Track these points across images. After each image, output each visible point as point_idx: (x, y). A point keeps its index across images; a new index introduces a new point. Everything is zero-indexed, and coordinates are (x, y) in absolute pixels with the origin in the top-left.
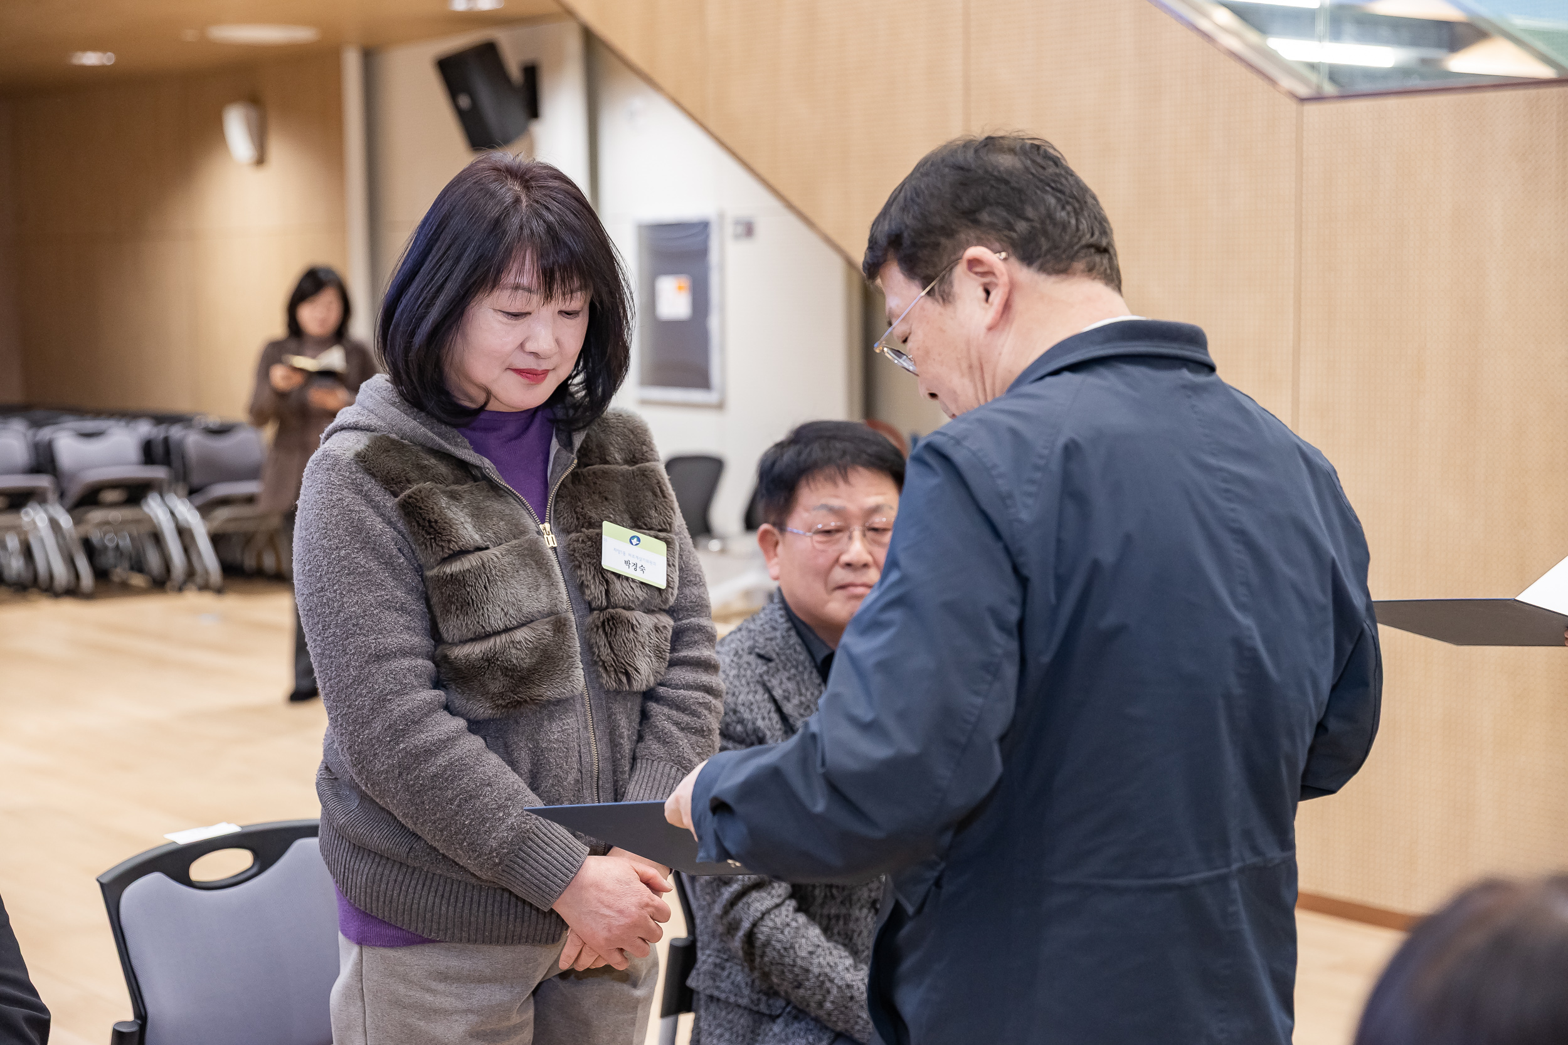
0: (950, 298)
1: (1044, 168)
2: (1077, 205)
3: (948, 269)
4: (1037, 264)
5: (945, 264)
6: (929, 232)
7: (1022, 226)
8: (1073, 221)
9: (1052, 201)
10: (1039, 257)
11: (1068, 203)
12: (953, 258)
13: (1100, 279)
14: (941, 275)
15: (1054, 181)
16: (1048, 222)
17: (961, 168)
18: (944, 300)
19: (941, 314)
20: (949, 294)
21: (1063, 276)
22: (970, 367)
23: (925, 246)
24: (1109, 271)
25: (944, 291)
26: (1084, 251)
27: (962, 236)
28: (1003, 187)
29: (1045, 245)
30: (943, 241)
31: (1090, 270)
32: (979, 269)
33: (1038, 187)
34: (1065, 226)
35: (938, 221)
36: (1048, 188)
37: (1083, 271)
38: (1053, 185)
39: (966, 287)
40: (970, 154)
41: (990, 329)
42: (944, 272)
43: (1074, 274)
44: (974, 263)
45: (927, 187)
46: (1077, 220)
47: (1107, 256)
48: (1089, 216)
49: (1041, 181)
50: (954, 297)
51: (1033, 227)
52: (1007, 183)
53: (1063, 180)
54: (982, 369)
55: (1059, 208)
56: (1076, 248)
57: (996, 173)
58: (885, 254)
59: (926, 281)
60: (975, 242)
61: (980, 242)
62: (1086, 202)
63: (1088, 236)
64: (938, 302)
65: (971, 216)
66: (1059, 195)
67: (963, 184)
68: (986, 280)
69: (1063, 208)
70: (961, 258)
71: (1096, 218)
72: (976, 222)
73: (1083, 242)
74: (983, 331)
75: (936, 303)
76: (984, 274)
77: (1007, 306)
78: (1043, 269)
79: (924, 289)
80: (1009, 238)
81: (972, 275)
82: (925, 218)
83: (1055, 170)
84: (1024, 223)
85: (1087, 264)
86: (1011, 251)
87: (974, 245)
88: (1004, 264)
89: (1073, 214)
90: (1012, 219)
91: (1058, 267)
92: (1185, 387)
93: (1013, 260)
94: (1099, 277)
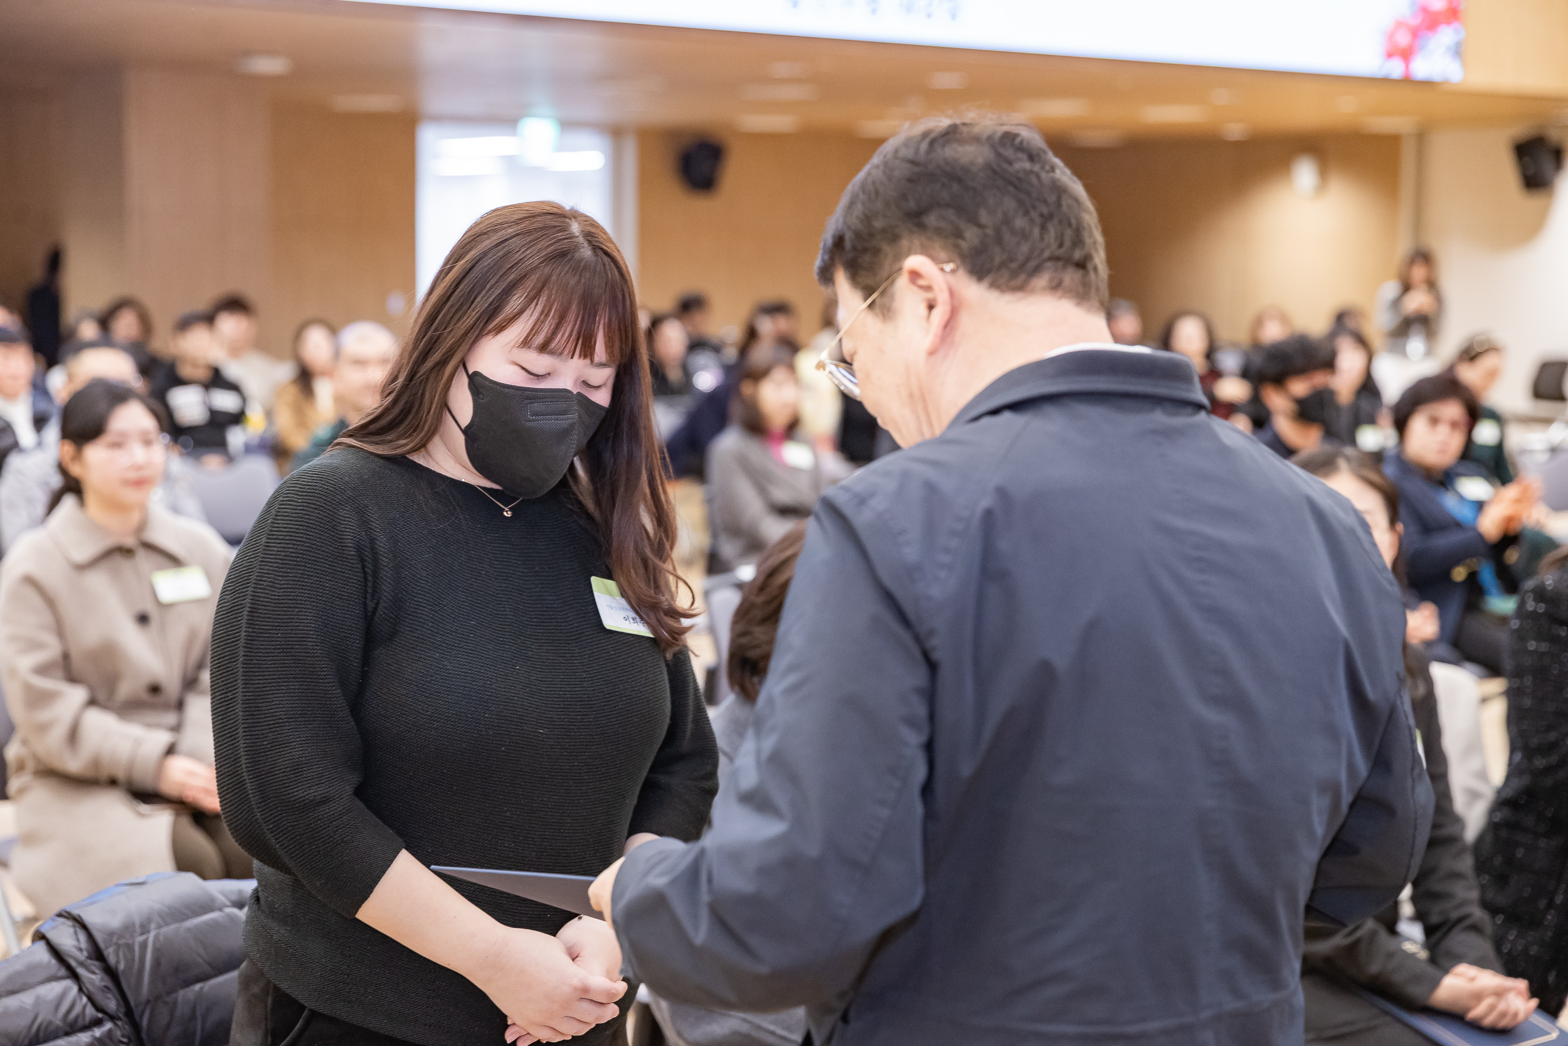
0: (891, 312)
1: (1010, 163)
2: (1045, 210)
3: (890, 279)
4: (989, 278)
5: (884, 273)
6: (872, 235)
7: (971, 235)
8: (1037, 231)
10: (989, 271)
11: (1034, 207)
12: (896, 267)
14: (881, 289)
15: (1020, 180)
16: (1004, 229)
17: (912, 162)
18: (883, 315)
19: (881, 331)
20: (889, 308)
21: (1019, 295)
22: (911, 396)
23: (865, 250)
24: (1080, 289)
25: (884, 305)
26: (1049, 264)
27: (905, 243)
28: (955, 187)
29: (998, 257)
30: (886, 247)
31: (1056, 287)
32: (921, 282)
34: (1024, 235)
35: (878, 224)
36: (1011, 188)
37: (1044, 289)
38: (1018, 184)
39: (908, 301)
40: (924, 146)
41: (932, 353)
42: (886, 284)
43: (1033, 291)
44: (915, 275)
45: (874, 183)
46: (1043, 228)
47: (1082, 270)
48: (1060, 223)
49: (1003, 178)
50: (894, 312)
51: (986, 235)
52: (960, 181)
53: (1033, 179)
54: (924, 400)
55: (1020, 213)
56: (1038, 260)
57: (949, 169)
58: (833, 260)
59: (868, 291)
60: (919, 250)
61: (925, 251)
62: (1059, 206)
64: (879, 316)
65: (916, 218)
66: (1023, 197)
67: (910, 180)
68: (929, 295)
69: (1026, 213)
70: (900, 269)
71: (1070, 225)
72: (921, 227)
74: (922, 356)
75: (877, 319)
76: (928, 288)
77: (949, 325)
78: (994, 285)
79: (866, 299)
80: (956, 246)
81: (915, 289)
82: (867, 218)
83: (1027, 165)
84: (976, 230)
85: (1051, 281)
86: (958, 261)
87: (916, 253)
88: (950, 278)
89: (1038, 220)
90: (963, 225)
91: (1013, 283)
92: (1154, 432)
93: (961, 273)
94: (1068, 295)
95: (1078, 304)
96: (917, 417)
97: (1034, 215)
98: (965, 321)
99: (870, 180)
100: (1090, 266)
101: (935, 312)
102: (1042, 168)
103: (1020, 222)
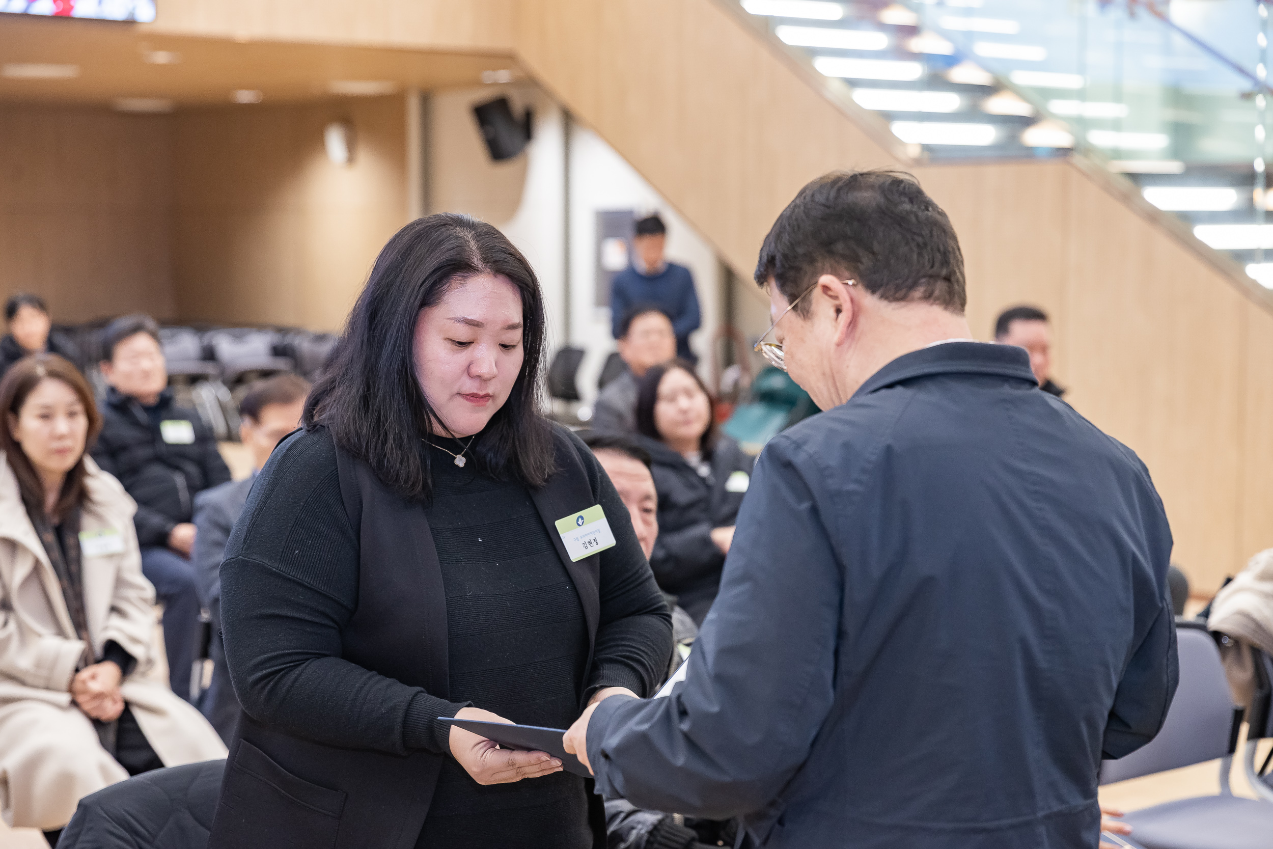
0: (809, 314)
1: (896, 205)
2: (920, 240)
3: (809, 290)
4: (880, 292)
5: (804, 285)
6: (795, 257)
7: (868, 258)
8: (915, 256)
9: (899, 238)
10: (880, 286)
11: (913, 240)
12: (813, 282)
13: (937, 304)
14: (803, 296)
15: (903, 219)
16: (891, 255)
17: (824, 205)
18: (804, 315)
19: (802, 327)
20: (808, 312)
21: (903, 303)
22: (824, 374)
23: (791, 268)
24: (947, 297)
25: (805, 309)
26: (923, 280)
27: (819, 265)
28: (856, 224)
29: (886, 276)
30: (806, 267)
31: (928, 297)
32: (830, 293)
34: (906, 258)
35: (800, 250)
37: (920, 298)
38: (902, 222)
39: (822, 306)
40: (832, 193)
41: (839, 345)
42: (805, 293)
43: (912, 300)
44: (826, 289)
45: (797, 220)
46: (920, 255)
47: (948, 282)
48: (932, 249)
49: (890, 218)
50: (812, 314)
51: (878, 260)
52: (859, 220)
54: (833, 378)
55: (902, 245)
56: (916, 277)
58: (768, 270)
59: (792, 298)
60: (829, 270)
61: (833, 272)
63: (928, 267)
64: (800, 316)
65: (827, 246)
67: (823, 219)
68: (837, 303)
69: (907, 243)
70: (816, 283)
71: (939, 250)
72: (831, 253)
73: (923, 273)
74: (833, 347)
75: (799, 318)
76: (835, 298)
77: (853, 323)
78: (884, 297)
79: (791, 304)
80: (856, 269)
81: (827, 298)
82: (793, 245)
83: (907, 206)
84: (871, 256)
85: (926, 291)
86: (858, 279)
87: (827, 273)
88: (852, 290)
89: (915, 249)
90: (861, 252)
91: (897, 295)
92: (1004, 401)
93: (860, 287)
94: (937, 302)
95: (946, 308)
96: (829, 390)
97: (913, 245)
98: (862, 321)
99: (796, 217)
100: (953, 279)
101: (841, 315)
102: (919, 208)
103: (903, 250)
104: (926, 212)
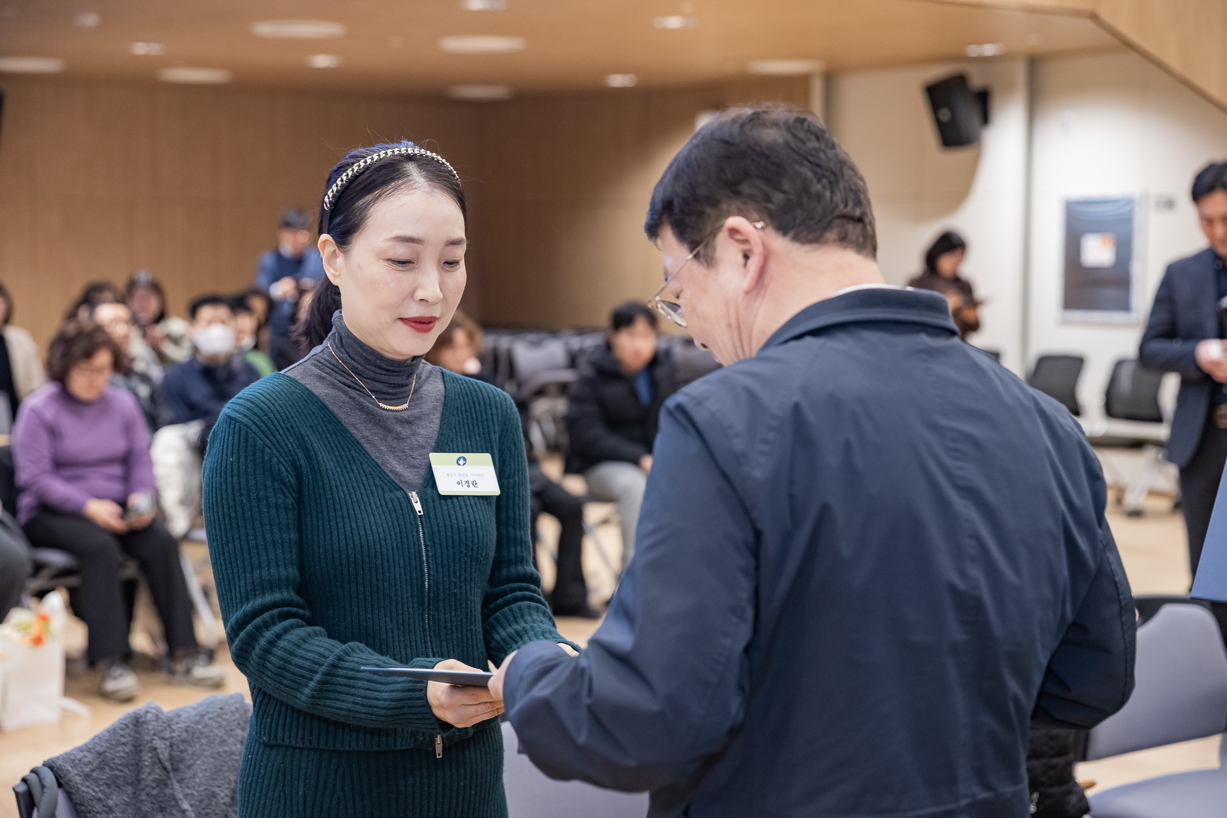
0: (714, 262)
1: (804, 143)
2: (833, 179)
3: (712, 235)
4: (791, 234)
5: (708, 231)
6: (696, 200)
7: (778, 197)
8: (828, 194)
9: (810, 174)
10: (793, 228)
11: (824, 176)
12: (717, 226)
13: (852, 247)
14: (705, 242)
15: (812, 156)
16: (803, 194)
17: (727, 143)
18: (707, 263)
19: (705, 276)
20: (712, 259)
21: (815, 246)
22: (729, 326)
23: (692, 213)
24: (861, 240)
25: (708, 256)
26: (837, 222)
27: (725, 206)
28: (763, 161)
29: (799, 215)
30: (708, 210)
31: (843, 240)
33: (796, 162)
34: (819, 197)
35: (702, 192)
36: (806, 163)
37: (834, 241)
38: (811, 159)
39: (728, 252)
40: (736, 129)
41: (747, 293)
42: (708, 239)
43: (826, 243)
44: (733, 231)
45: (696, 159)
46: (832, 192)
47: (860, 225)
48: (844, 188)
49: (800, 155)
50: (716, 261)
51: (788, 199)
52: (767, 157)
53: (822, 155)
54: (740, 330)
55: (815, 181)
56: (829, 218)
57: (757, 148)
58: (660, 218)
59: (693, 245)
60: (736, 212)
61: (741, 213)
62: (842, 175)
63: (842, 207)
64: (702, 263)
65: (733, 187)
66: (815, 168)
67: (727, 157)
68: (745, 247)
69: (819, 181)
70: (722, 226)
71: (851, 189)
72: (737, 193)
73: (836, 213)
74: (741, 295)
75: (701, 267)
76: (742, 242)
77: (762, 270)
78: (796, 238)
79: (691, 252)
80: (765, 208)
81: (733, 242)
82: (693, 187)
83: (815, 144)
84: (780, 195)
85: (839, 233)
86: (768, 221)
87: (734, 215)
88: (761, 233)
89: (828, 185)
90: (770, 191)
91: (810, 237)
92: (921, 351)
93: (770, 229)
94: (851, 245)
95: (859, 252)
96: (734, 343)
98: (772, 265)
99: (693, 157)
100: (867, 220)
101: (750, 262)
102: (827, 146)
103: (814, 189)
104: (834, 151)
